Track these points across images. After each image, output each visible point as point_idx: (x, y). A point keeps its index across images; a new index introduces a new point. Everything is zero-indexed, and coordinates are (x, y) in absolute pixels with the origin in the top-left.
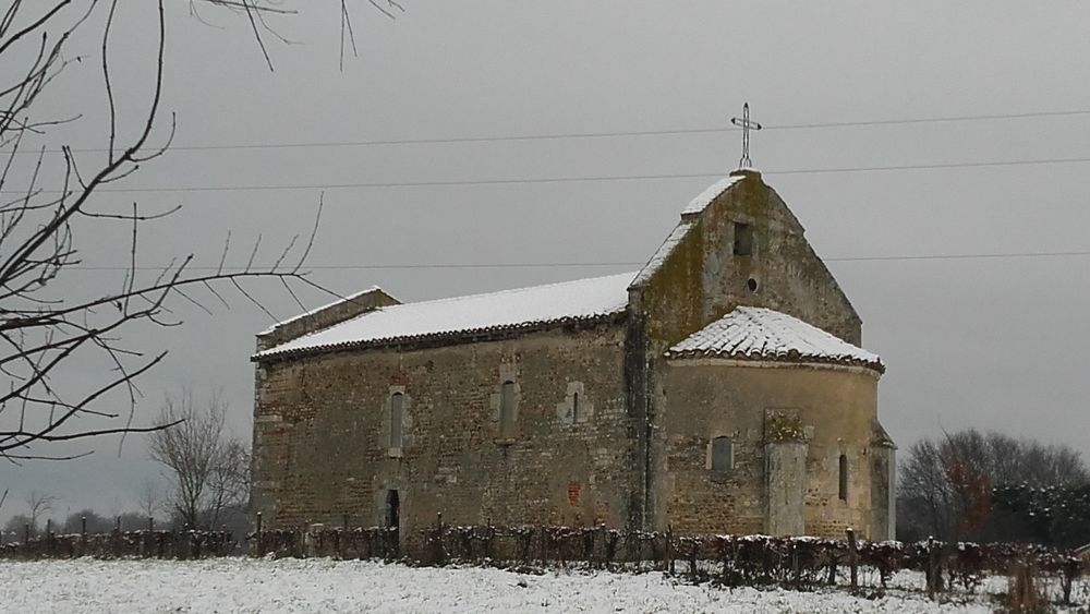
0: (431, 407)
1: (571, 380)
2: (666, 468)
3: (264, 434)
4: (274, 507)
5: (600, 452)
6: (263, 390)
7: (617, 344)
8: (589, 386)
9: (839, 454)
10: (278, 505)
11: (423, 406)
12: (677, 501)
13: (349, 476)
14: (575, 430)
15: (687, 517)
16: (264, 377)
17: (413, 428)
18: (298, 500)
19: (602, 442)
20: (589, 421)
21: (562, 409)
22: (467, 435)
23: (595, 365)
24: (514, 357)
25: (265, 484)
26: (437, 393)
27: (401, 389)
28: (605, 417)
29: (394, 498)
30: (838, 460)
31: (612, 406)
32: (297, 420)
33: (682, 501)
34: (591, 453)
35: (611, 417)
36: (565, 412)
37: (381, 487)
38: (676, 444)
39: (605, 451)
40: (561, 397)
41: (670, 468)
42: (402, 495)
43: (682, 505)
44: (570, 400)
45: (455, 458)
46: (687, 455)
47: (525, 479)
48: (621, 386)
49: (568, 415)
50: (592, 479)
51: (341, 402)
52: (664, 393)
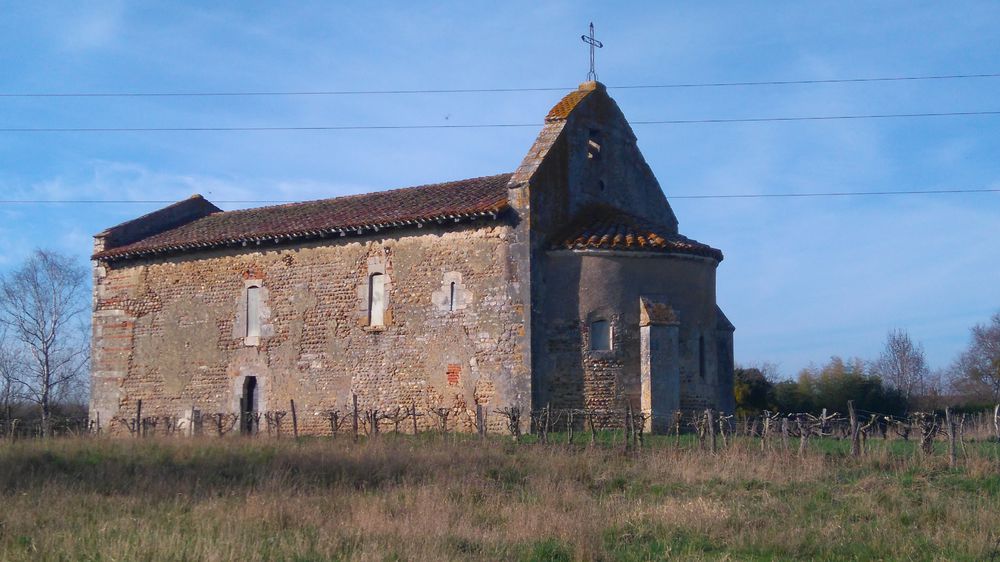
0: (292, 298)
1: (448, 270)
2: (547, 351)
3: (104, 327)
4: (118, 395)
5: (481, 335)
6: (102, 287)
7: (498, 237)
8: (468, 274)
9: (698, 336)
10: (121, 393)
11: (282, 297)
12: (558, 379)
13: (201, 364)
14: (453, 317)
15: (568, 394)
16: (103, 274)
17: (272, 319)
18: (145, 388)
19: (484, 327)
20: (468, 307)
21: (438, 298)
22: (332, 323)
23: (474, 257)
24: (383, 251)
25: (106, 374)
26: (297, 286)
27: (257, 282)
28: (486, 304)
29: (251, 383)
30: (698, 342)
31: (494, 294)
32: (140, 314)
33: (564, 380)
34: (471, 337)
35: (493, 304)
36: (441, 299)
37: (238, 374)
38: (557, 328)
39: (487, 335)
40: (438, 286)
41: (551, 350)
42: (261, 382)
43: (564, 384)
44: (446, 289)
45: (319, 345)
46: (568, 338)
47: (398, 363)
48: (503, 275)
49: (445, 303)
50: (473, 361)
51: (189, 296)
52: (544, 281)
